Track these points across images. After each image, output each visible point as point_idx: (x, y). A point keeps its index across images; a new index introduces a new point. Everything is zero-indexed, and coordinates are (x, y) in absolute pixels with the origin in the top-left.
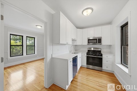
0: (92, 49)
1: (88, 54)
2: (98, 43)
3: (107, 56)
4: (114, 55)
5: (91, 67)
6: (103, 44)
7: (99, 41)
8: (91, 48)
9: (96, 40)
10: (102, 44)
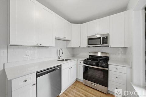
0: (99, 54)
1: (85, 62)
2: (103, 44)
3: (117, 67)
4: (131, 68)
5: (89, 83)
6: (112, 47)
7: (105, 40)
8: (97, 52)
9: (99, 40)
10: (110, 47)
